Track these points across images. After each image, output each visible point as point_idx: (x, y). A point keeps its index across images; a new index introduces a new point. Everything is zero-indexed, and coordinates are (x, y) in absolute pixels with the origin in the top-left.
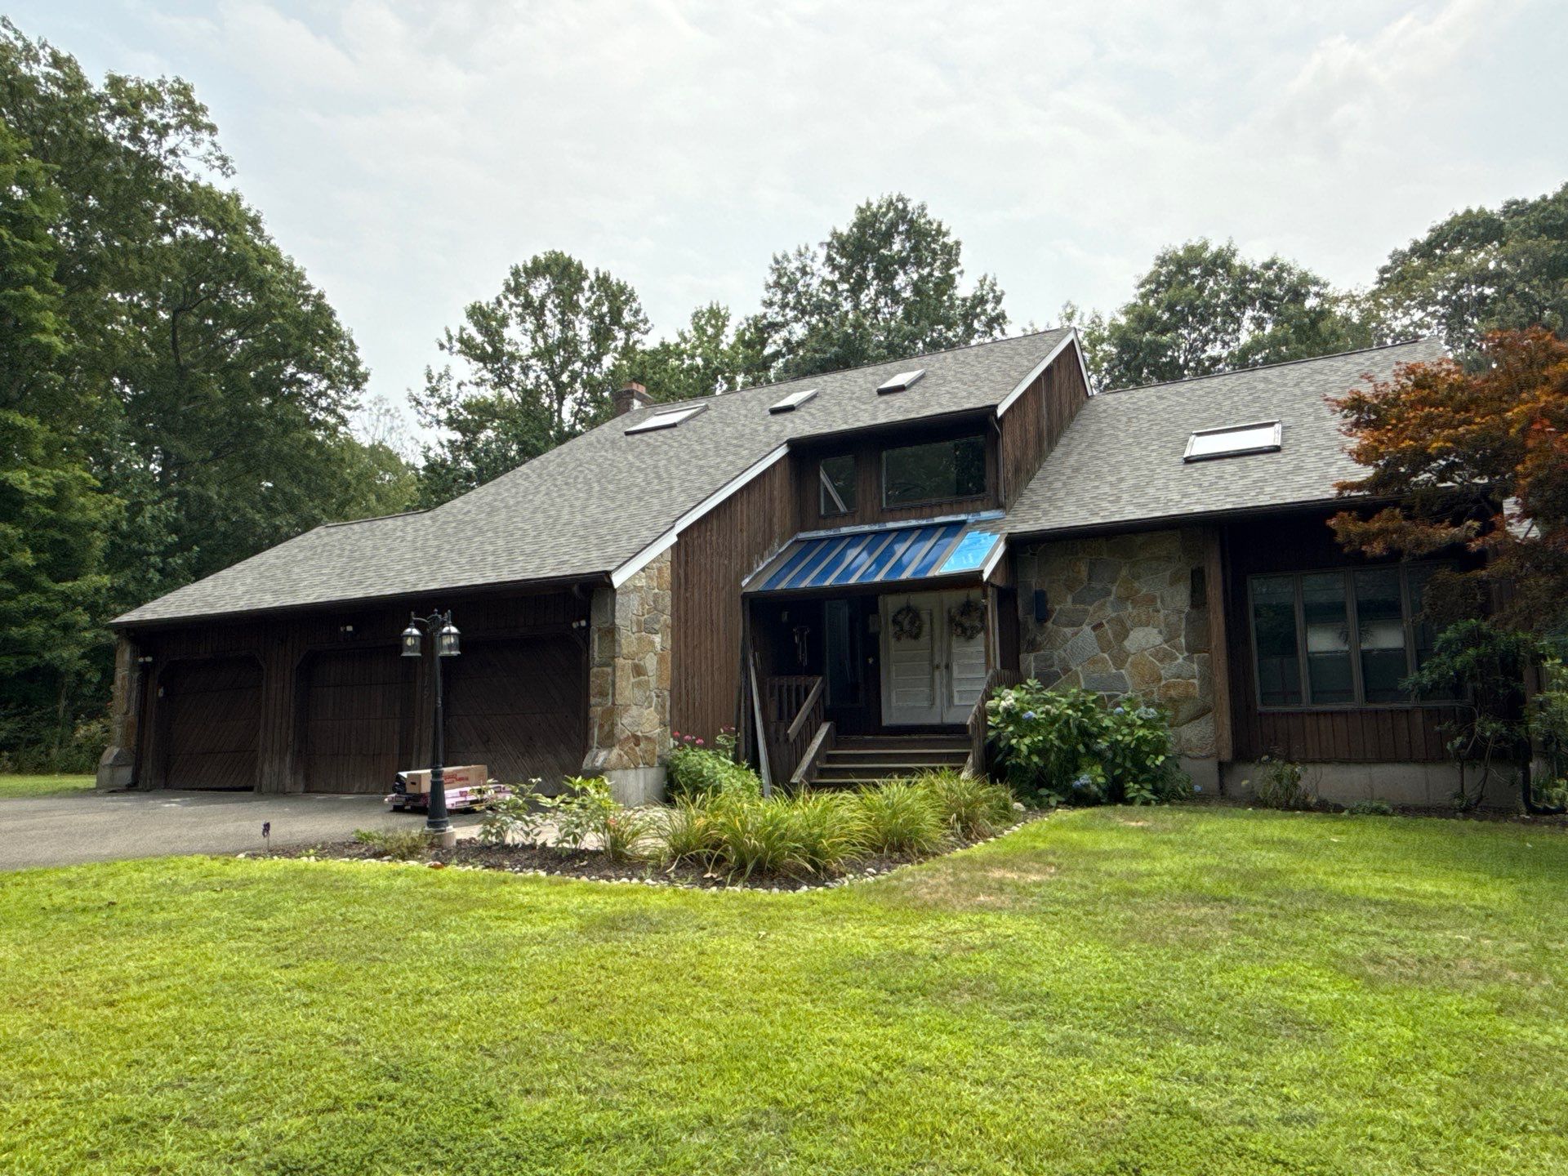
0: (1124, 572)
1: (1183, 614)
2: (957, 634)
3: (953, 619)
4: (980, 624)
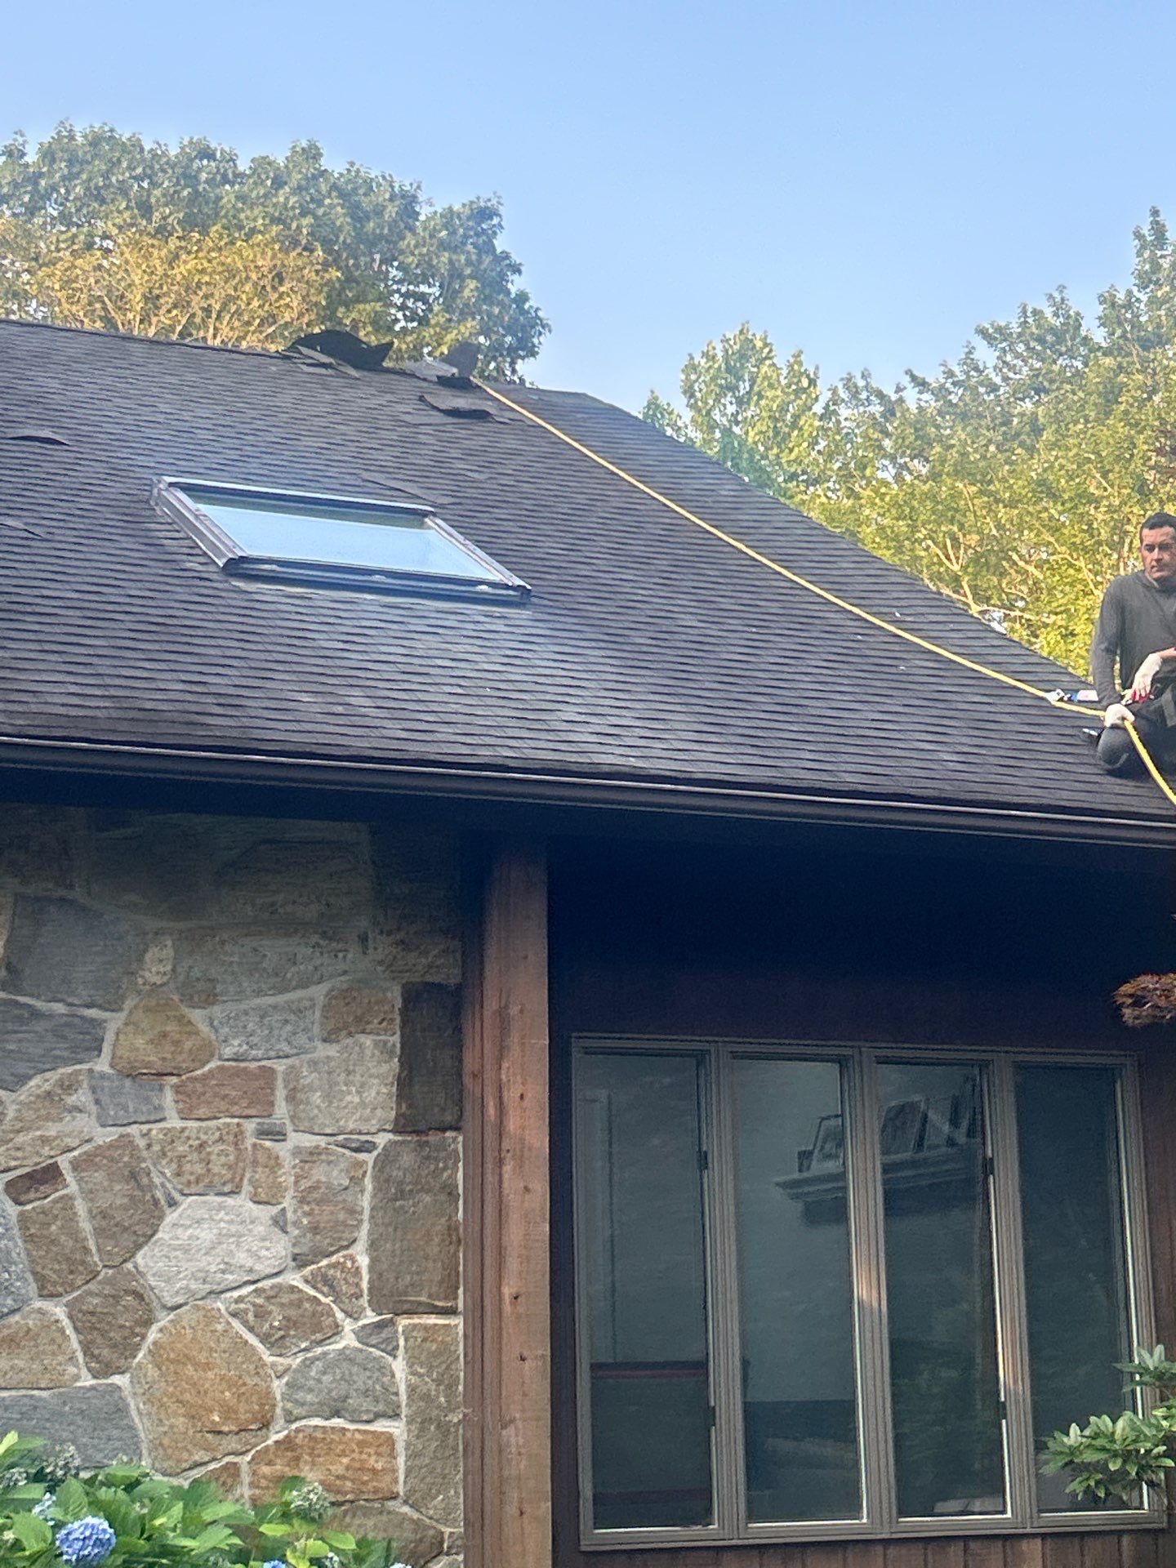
0: (157, 966)
1: (369, 1158)
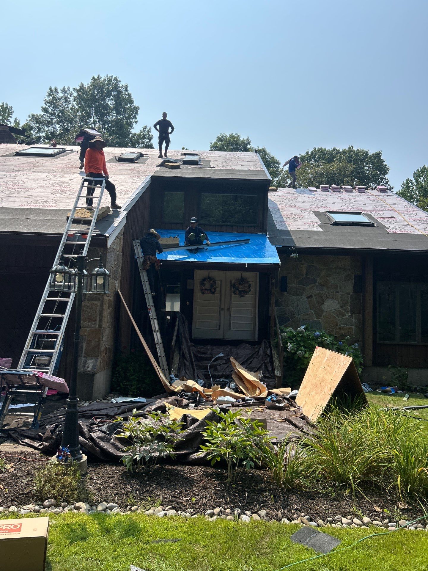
0: (323, 273)
1: (350, 296)
2: (235, 294)
3: (234, 286)
4: (248, 290)
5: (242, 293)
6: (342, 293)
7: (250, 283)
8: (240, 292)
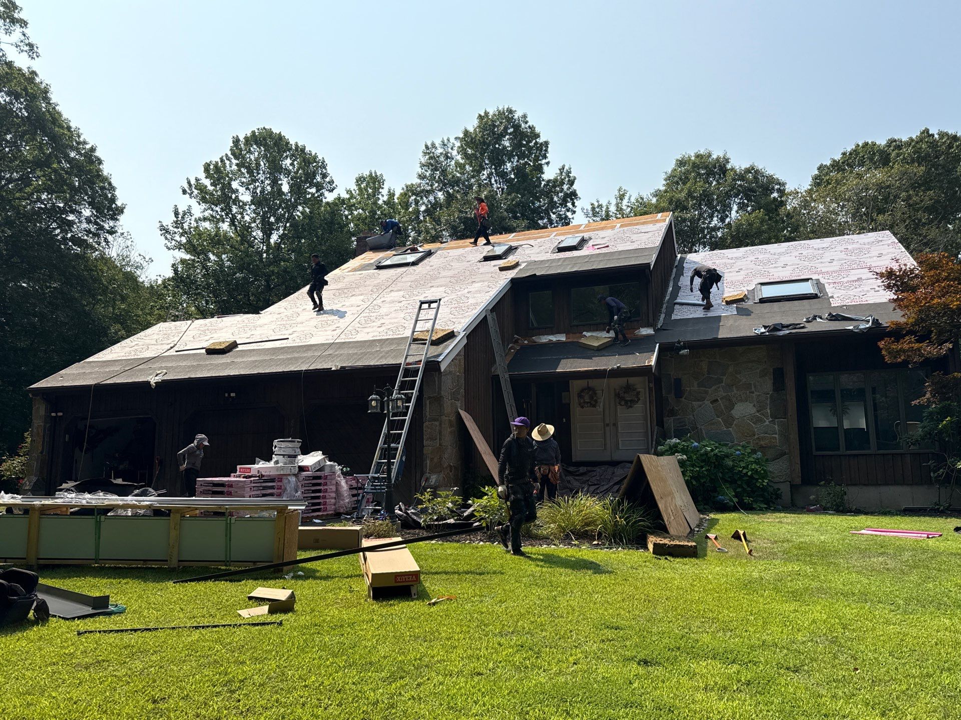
0: (731, 369)
1: (769, 396)
2: (621, 405)
3: (617, 395)
4: (636, 399)
5: (629, 404)
6: (758, 393)
7: (638, 390)
8: (626, 402)
